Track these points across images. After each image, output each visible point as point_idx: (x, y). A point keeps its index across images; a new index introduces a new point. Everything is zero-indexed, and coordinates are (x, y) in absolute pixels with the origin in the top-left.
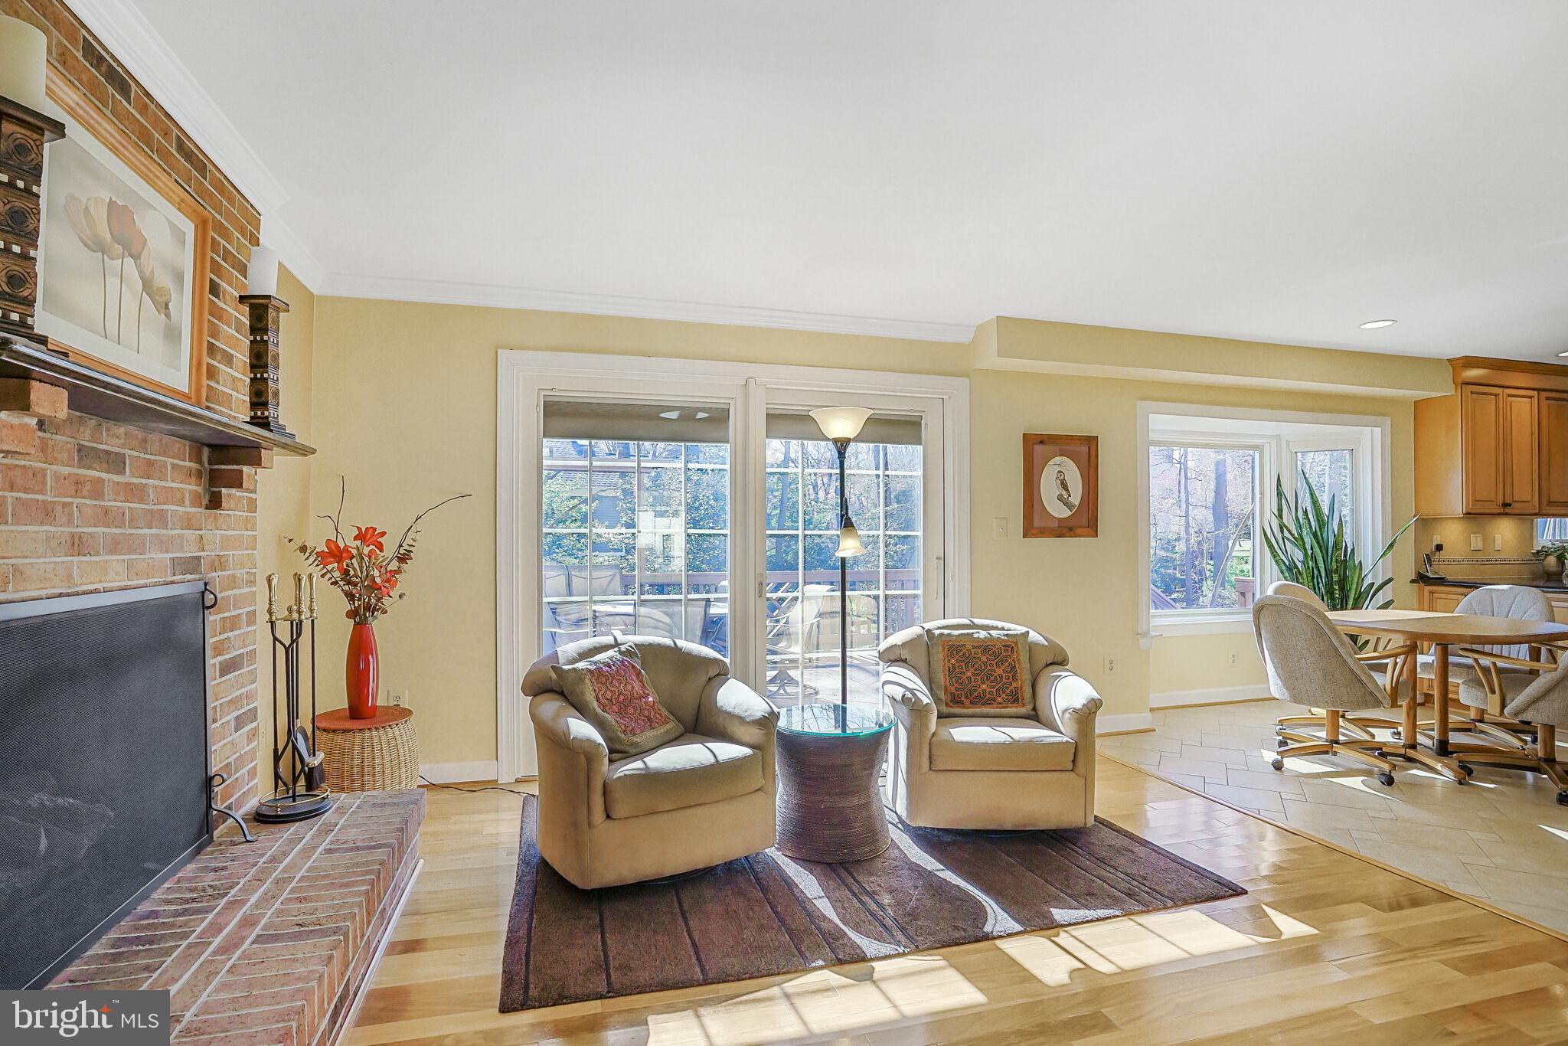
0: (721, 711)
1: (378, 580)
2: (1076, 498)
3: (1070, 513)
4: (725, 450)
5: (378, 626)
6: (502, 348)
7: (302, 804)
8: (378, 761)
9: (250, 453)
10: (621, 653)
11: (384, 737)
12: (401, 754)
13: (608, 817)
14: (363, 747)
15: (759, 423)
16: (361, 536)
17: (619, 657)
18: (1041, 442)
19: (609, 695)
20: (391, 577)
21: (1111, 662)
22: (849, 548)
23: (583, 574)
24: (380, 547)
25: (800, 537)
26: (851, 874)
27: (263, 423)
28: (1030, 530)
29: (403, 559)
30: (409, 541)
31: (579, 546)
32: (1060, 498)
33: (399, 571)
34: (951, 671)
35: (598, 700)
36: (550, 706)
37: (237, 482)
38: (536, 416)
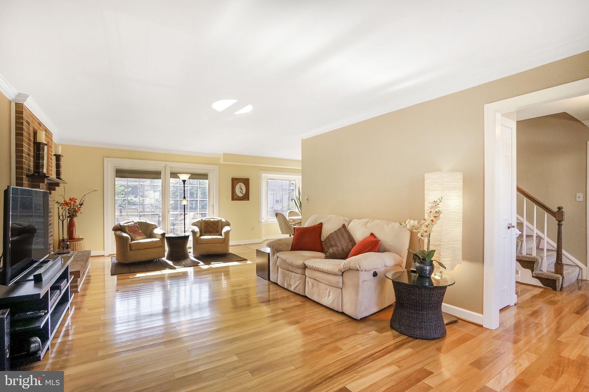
0: (154, 233)
1: (76, 209)
2: (244, 192)
3: (243, 195)
4: (160, 181)
5: (75, 220)
6: (105, 157)
7: (65, 251)
8: (77, 248)
9: (58, 185)
10: (134, 223)
11: (78, 243)
12: (82, 247)
13: (131, 250)
14: (73, 245)
15: (169, 175)
16: (71, 200)
17: (134, 224)
18: (236, 180)
19: (131, 230)
20: (79, 209)
21: (253, 228)
22: (184, 202)
23: (125, 211)
24: (75, 202)
25: (179, 200)
26: (180, 263)
27: (60, 179)
28: (233, 199)
29: (81, 205)
30: (82, 201)
31: (124, 203)
32: (240, 192)
33: (80, 207)
34: (205, 227)
35: (129, 231)
36: (118, 233)
37: (54, 190)
38: (113, 173)
